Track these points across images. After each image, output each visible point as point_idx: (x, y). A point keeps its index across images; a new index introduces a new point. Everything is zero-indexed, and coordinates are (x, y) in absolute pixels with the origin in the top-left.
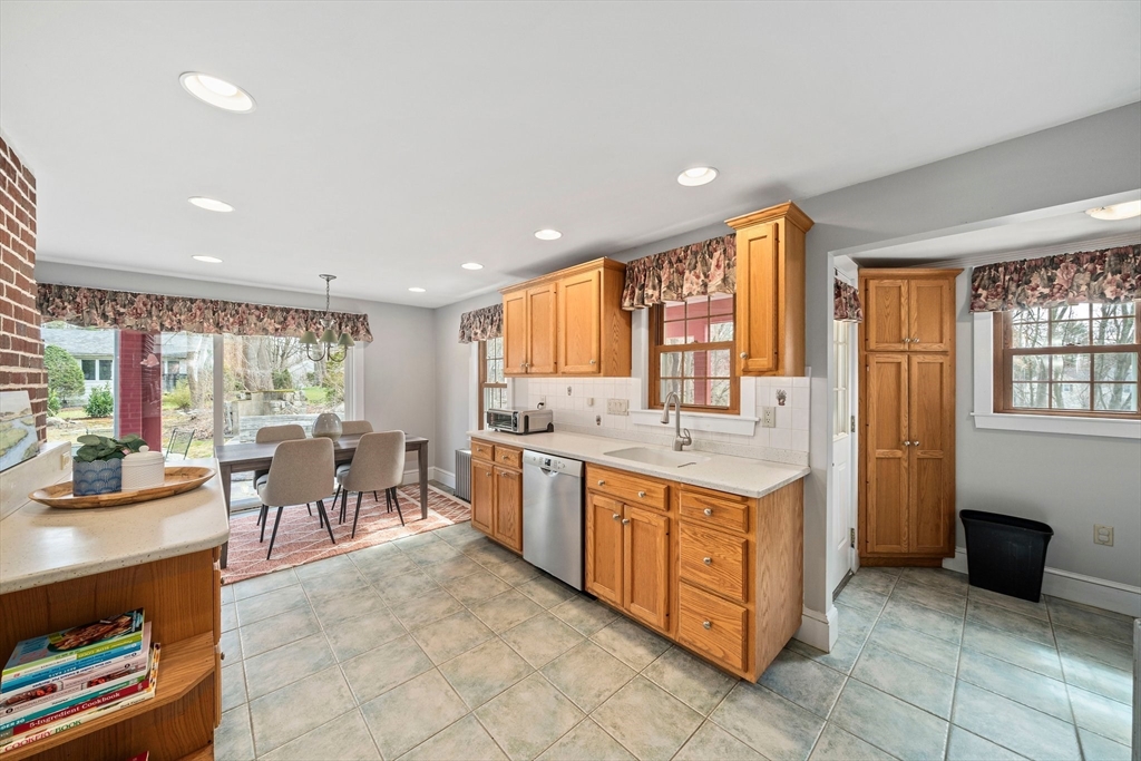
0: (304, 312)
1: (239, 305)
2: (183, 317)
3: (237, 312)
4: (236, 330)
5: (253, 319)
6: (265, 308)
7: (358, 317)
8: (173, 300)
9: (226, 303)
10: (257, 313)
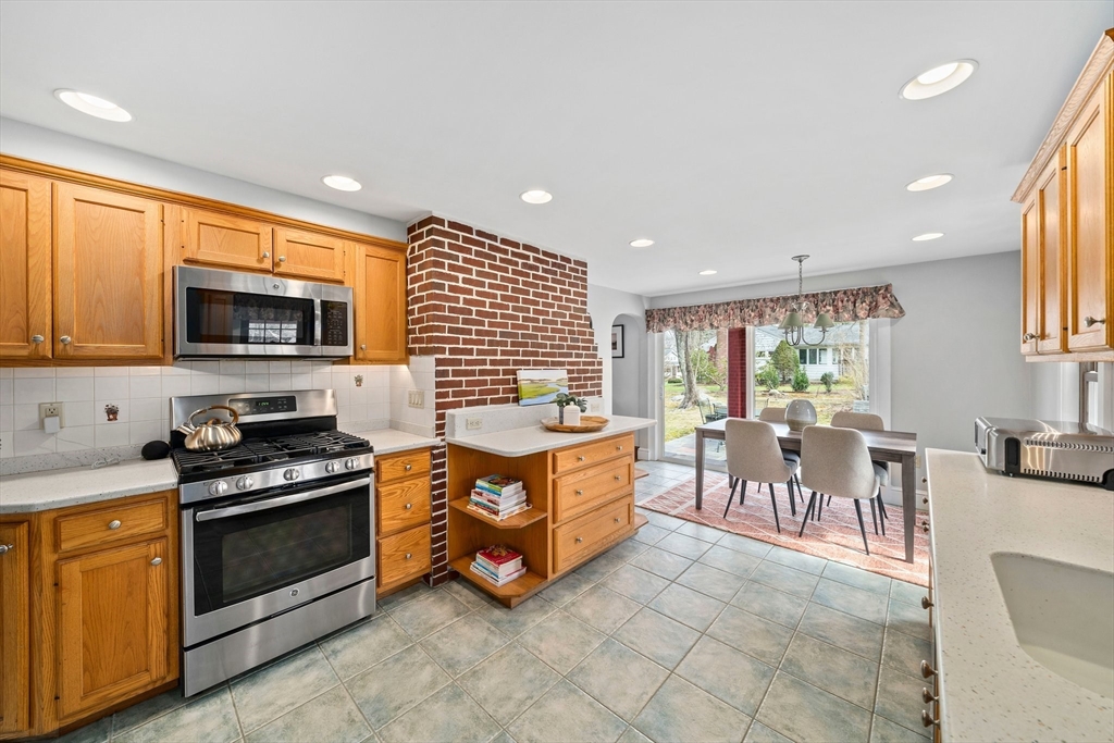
0: (813, 296)
1: (758, 300)
2: (721, 318)
3: (757, 307)
4: (756, 322)
5: (768, 311)
6: (778, 299)
7: (876, 290)
8: (718, 305)
9: (749, 301)
10: (771, 305)
